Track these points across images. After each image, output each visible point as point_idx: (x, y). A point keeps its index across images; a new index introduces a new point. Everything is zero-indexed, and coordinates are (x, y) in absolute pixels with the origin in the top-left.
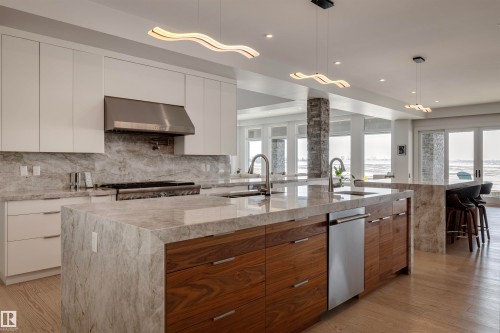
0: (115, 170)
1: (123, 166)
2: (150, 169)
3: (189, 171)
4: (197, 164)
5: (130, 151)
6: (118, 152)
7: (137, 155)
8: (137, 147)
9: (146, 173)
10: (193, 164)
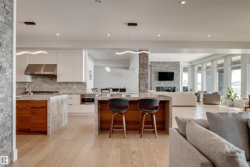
0: (38, 87)
1: (40, 86)
2: (50, 87)
3: (66, 88)
4: (70, 85)
5: (42, 81)
6: (39, 81)
7: (45, 82)
8: (45, 79)
9: (48, 88)
10: (68, 85)
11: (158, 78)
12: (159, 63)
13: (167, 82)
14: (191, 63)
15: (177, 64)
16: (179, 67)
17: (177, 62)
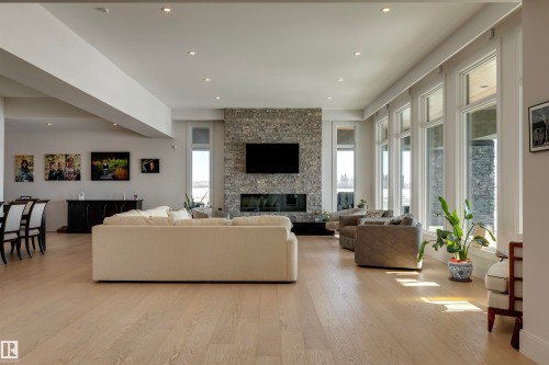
11: (243, 165)
12: (249, 112)
13: (276, 178)
14: (361, 112)
15: (310, 119)
16: (319, 127)
17: (313, 111)
